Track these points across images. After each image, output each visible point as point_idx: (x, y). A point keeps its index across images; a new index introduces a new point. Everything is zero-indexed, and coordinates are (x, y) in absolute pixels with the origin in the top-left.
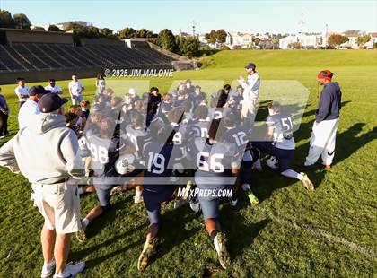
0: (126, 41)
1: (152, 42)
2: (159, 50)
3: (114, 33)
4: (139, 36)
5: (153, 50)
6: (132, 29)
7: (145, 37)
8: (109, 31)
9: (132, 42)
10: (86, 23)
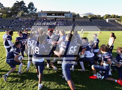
0: (106, 19)
1: (117, 20)
2: (119, 23)
3: (101, 17)
4: (111, 18)
5: (117, 23)
6: (109, 15)
7: (114, 18)
8: (99, 16)
9: (108, 20)
10: (91, 13)
